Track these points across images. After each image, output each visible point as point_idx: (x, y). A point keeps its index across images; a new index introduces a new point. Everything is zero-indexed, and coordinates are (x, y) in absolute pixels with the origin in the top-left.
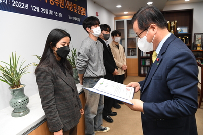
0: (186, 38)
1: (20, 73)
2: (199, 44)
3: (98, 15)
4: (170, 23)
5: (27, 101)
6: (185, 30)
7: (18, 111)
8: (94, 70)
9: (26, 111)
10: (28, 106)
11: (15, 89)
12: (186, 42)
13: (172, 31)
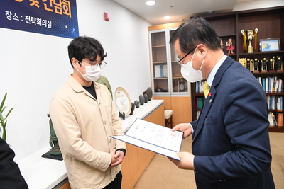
0: (276, 59)
4: (246, 33)
6: (273, 46)
12: (277, 67)
13: (250, 46)
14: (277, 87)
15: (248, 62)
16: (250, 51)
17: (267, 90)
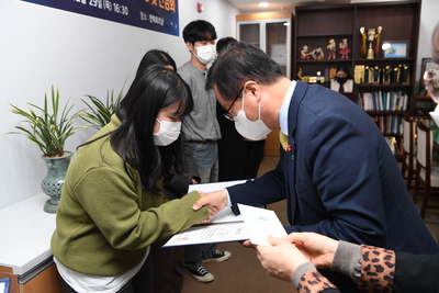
0: (402, 68)
8: (197, 126)
13: (370, 51)
14: (401, 105)
15: (366, 71)
16: (370, 56)
17: (388, 108)
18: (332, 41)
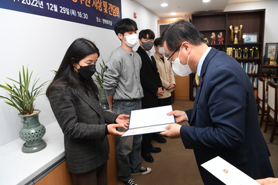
0: (255, 49)
1: (33, 94)
2: (272, 58)
3: (135, 17)
4: (233, 28)
5: (43, 131)
6: (253, 39)
7: (30, 145)
8: (126, 90)
9: (42, 144)
10: (44, 138)
11: (27, 115)
12: (255, 55)
13: (236, 39)
14: (254, 70)
15: (234, 50)
16: (236, 42)
18: (213, 34)
